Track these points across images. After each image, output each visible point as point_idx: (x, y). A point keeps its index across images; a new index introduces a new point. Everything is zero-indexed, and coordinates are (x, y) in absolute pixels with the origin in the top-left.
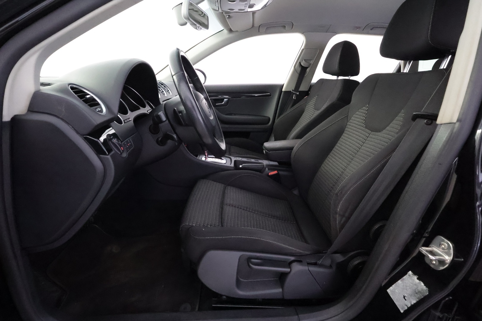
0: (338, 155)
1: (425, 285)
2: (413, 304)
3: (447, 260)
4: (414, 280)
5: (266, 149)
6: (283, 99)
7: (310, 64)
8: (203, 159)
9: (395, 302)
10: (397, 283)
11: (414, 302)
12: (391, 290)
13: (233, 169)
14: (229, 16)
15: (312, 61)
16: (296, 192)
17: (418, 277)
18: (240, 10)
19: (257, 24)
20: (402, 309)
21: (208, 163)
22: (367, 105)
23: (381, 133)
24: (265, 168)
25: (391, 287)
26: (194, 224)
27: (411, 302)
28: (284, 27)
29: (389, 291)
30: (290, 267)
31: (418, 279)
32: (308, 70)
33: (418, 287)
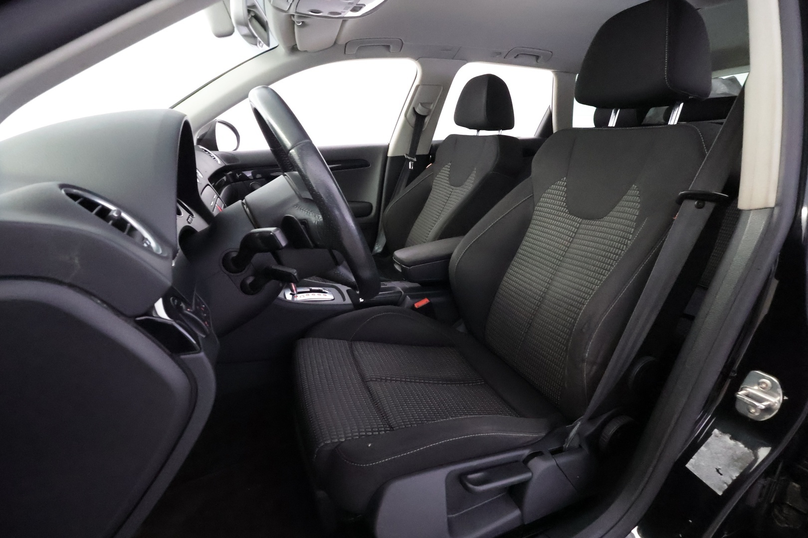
0: (530, 260)
1: (745, 447)
2: (735, 478)
3: (774, 405)
4: (725, 442)
5: (401, 262)
6: (390, 171)
7: (430, 111)
8: (289, 297)
9: (704, 481)
10: (699, 451)
11: (735, 475)
12: (692, 464)
13: (352, 307)
14: (302, 22)
15: (432, 106)
16: (461, 329)
17: (730, 436)
18: (332, 13)
19: (342, 41)
20: (719, 489)
21: (299, 304)
22: (565, 178)
23: (603, 221)
24: (405, 297)
25: (691, 460)
26: (341, 438)
27: (731, 477)
28: (388, 47)
29: (689, 466)
30: (528, 470)
31: (731, 438)
32: (427, 120)
33: (735, 452)
